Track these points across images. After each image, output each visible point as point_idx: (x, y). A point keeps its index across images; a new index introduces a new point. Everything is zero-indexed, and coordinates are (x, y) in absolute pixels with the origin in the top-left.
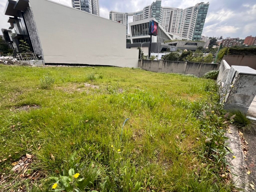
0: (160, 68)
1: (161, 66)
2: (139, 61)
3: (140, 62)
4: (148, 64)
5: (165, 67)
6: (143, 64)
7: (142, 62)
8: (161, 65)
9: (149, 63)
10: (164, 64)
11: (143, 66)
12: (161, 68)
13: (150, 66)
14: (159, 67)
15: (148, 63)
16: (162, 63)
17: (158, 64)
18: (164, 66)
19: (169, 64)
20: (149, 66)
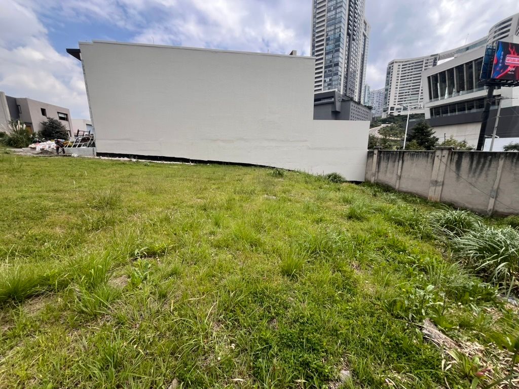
0: (436, 182)
1: (442, 173)
2: (370, 155)
3: (370, 160)
4: (394, 166)
5: (458, 176)
6: (379, 163)
7: (375, 157)
8: (443, 167)
9: (397, 160)
10: (453, 167)
11: (378, 172)
12: (440, 179)
13: (399, 173)
14: (434, 178)
15: (395, 162)
16: (444, 160)
17: (429, 165)
18: (453, 175)
19: (478, 163)
20: (395, 172)
